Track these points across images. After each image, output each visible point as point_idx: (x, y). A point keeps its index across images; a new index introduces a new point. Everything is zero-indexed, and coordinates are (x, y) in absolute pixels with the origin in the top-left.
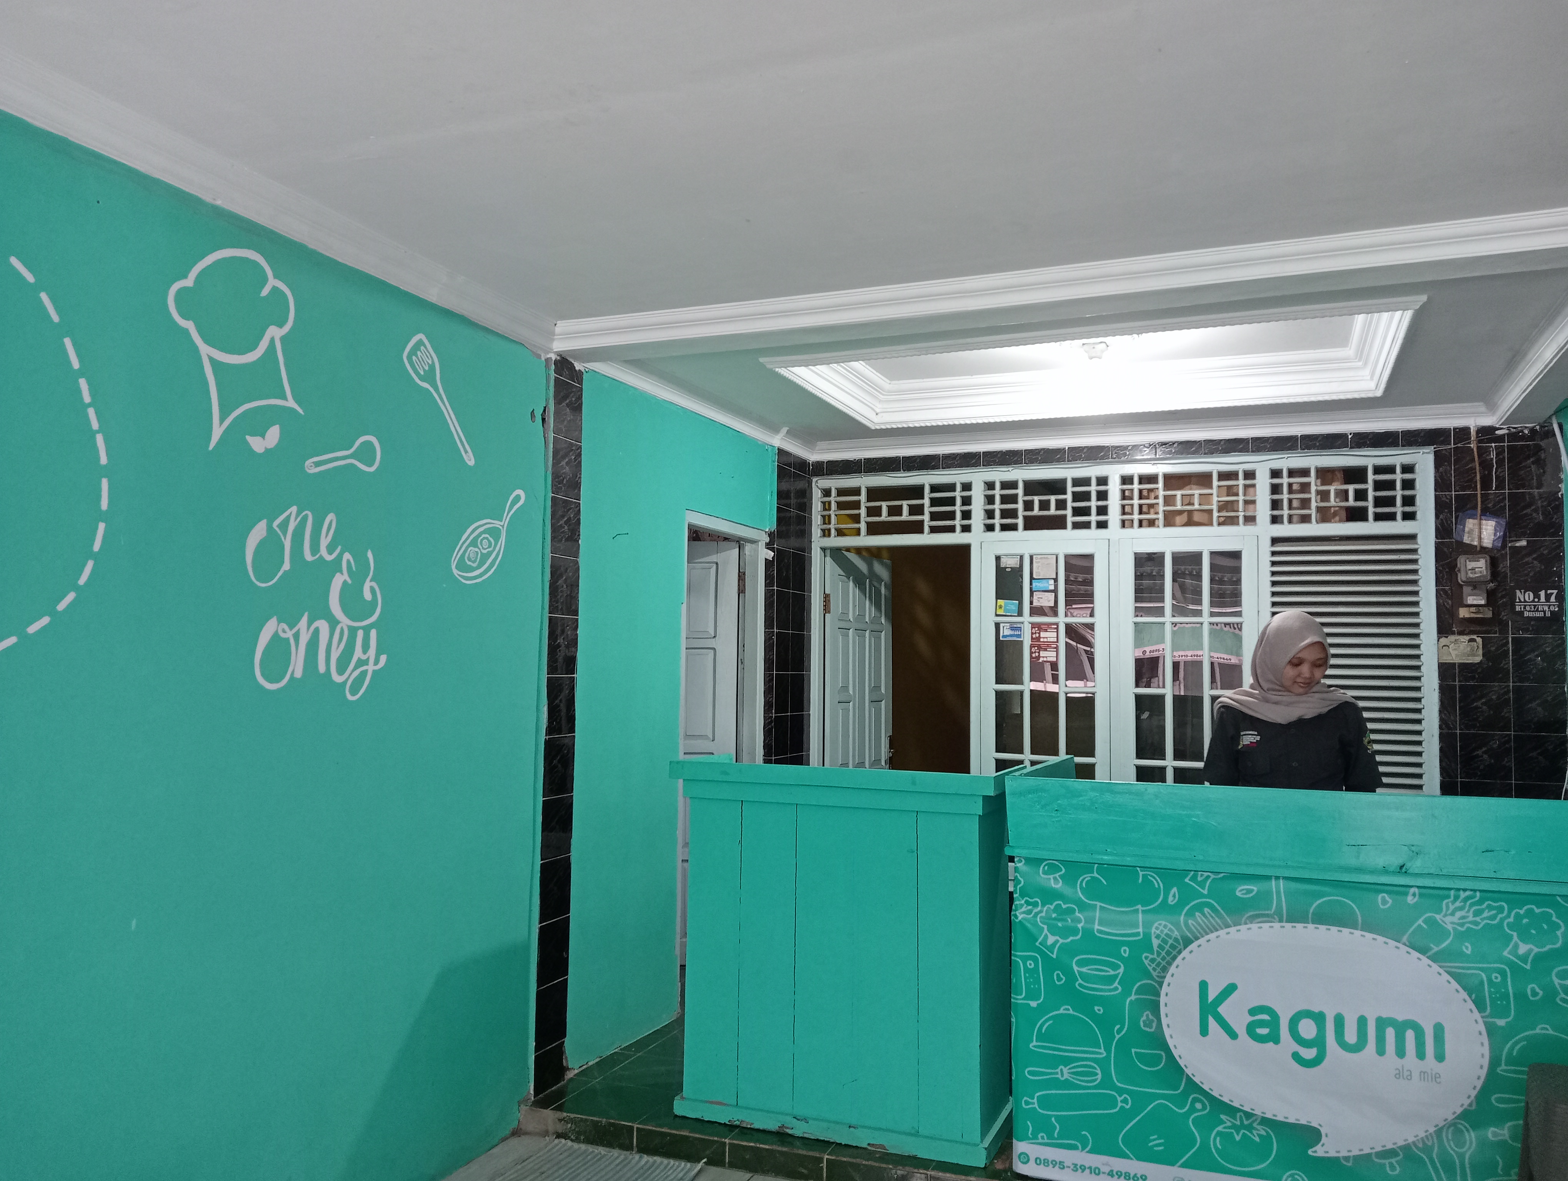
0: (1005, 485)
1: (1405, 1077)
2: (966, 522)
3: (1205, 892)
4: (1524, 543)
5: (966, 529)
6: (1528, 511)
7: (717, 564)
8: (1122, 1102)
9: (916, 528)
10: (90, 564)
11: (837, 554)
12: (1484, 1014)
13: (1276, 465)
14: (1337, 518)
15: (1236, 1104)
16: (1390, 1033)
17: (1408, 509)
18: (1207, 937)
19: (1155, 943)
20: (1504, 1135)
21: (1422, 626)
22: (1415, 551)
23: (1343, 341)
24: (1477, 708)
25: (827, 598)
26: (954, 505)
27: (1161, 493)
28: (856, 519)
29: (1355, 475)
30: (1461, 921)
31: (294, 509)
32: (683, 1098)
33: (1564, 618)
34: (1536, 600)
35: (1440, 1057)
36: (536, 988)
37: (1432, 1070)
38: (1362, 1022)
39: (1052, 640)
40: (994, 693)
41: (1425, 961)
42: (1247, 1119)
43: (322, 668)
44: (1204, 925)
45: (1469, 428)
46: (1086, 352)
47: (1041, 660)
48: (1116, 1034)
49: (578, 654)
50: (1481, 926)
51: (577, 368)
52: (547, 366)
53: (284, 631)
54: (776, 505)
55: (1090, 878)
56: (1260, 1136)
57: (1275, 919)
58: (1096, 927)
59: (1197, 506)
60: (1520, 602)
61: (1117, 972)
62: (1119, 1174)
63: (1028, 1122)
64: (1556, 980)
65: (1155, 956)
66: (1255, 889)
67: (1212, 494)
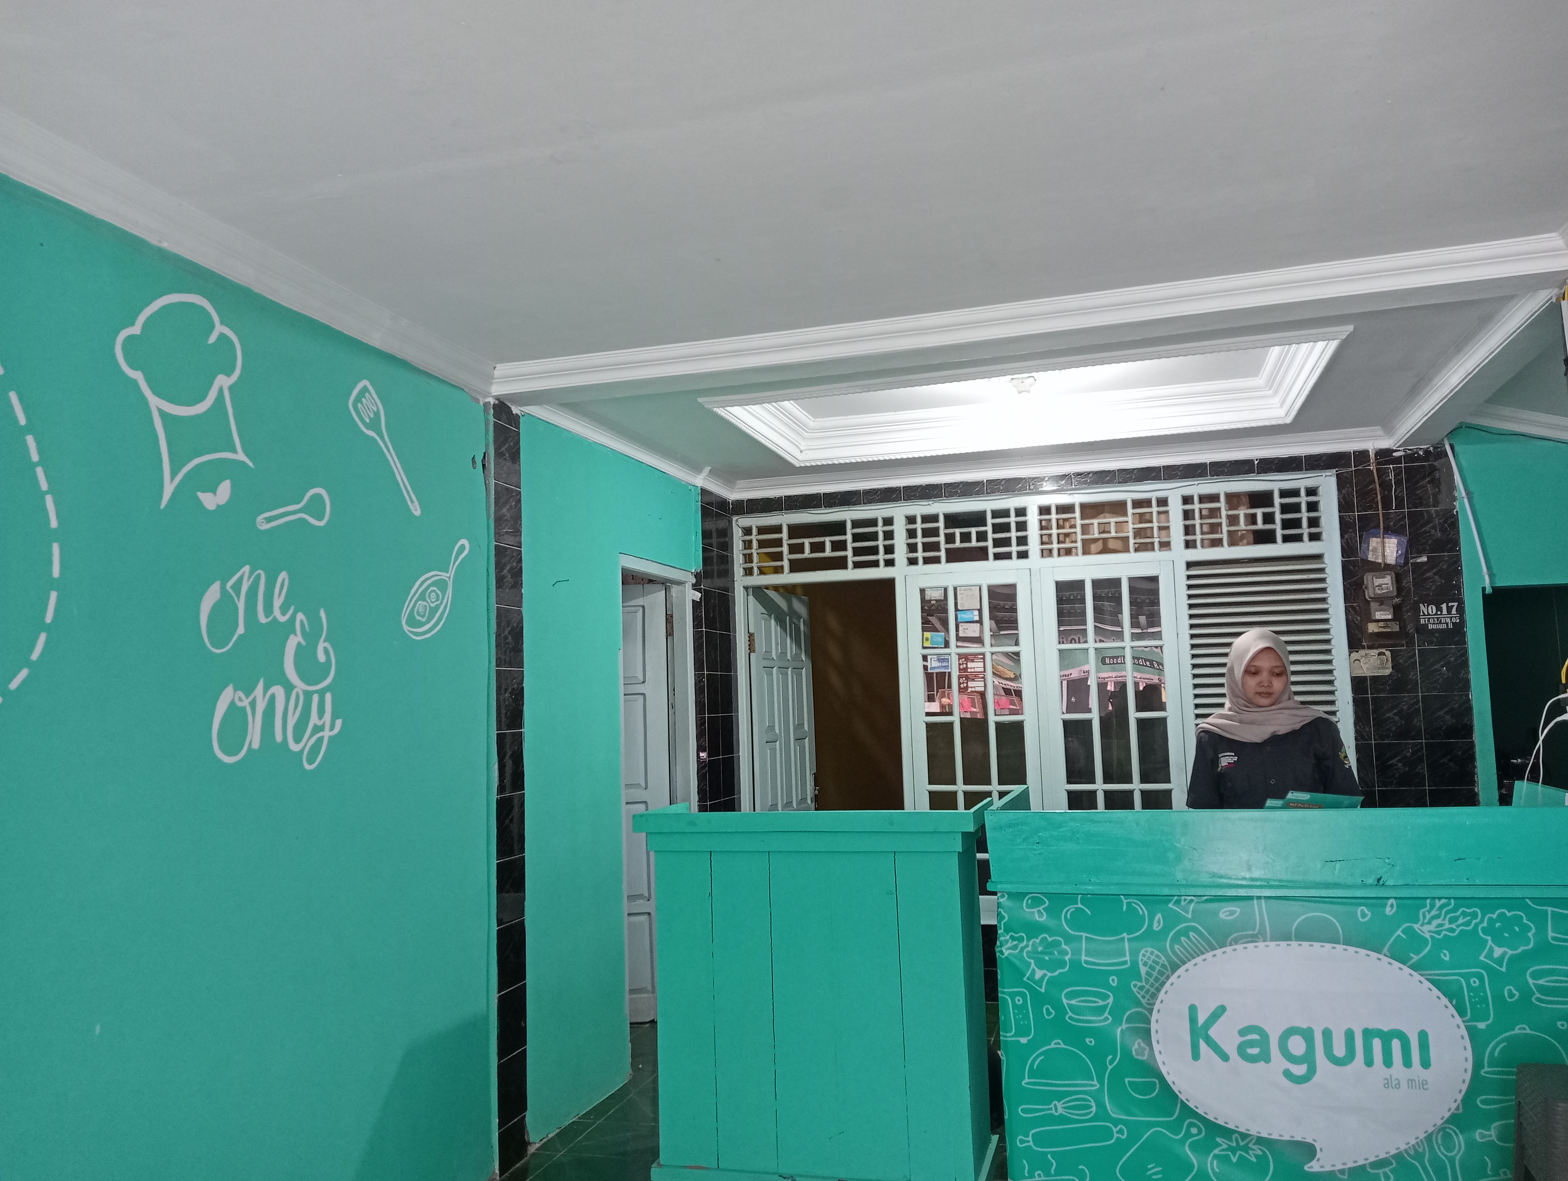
0: (926, 519)
1: (1393, 1086)
2: (889, 557)
3: (1189, 916)
4: (1424, 559)
5: (890, 563)
6: (1427, 528)
7: (643, 607)
8: (1119, 1133)
9: (840, 564)
10: (43, 637)
11: (758, 592)
12: (1465, 1019)
13: (1187, 491)
14: (1245, 541)
15: (1231, 1126)
16: (1377, 1044)
17: (1313, 530)
18: (1193, 962)
19: (1143, 970)
20: (1490, 1136)
21: (1333, 642)
22: (1322, 570)
23: (1254, 370)
24: (1389, 718)
25: (751, 637)
26: (877, 540)
27: (1079, 522)
28: (779, 557)
29: (1261, 499)
30: (1438, 929)
31: (246, 569)
32: (660, 1165)
33: (1465, 629)
34: (1439, 613)
35: (1426, 1063)
36: (497, 1061)
37: (1418, 1077)
38: (1349, 1035)
39: (979, 670)
40: (925, 725)
41: (1407, 970)
42: (1243, 1140)
43: (279, 738)
44: (1188, 948)
45: (1368, 451)
46: (1014, 386)
47: (970, 690)
48: (1108, 1064)
49: (524, 708)
50: (1457, 932)
51: (514, 412)
52: (486, 411)
53: (240, 700)
54: (701, 545)
55: (1074, 909)
56: (1256, 1156)
57: (1259, 938)
58: (1084, 958)
59: (1113, 534)
60: (1424, 615)
61: (1107, 1002)
63: (1024, 1161)
64: (1531, 981)
65: (1144, 983)
66: (1238, 911)
67: (1127, 522)
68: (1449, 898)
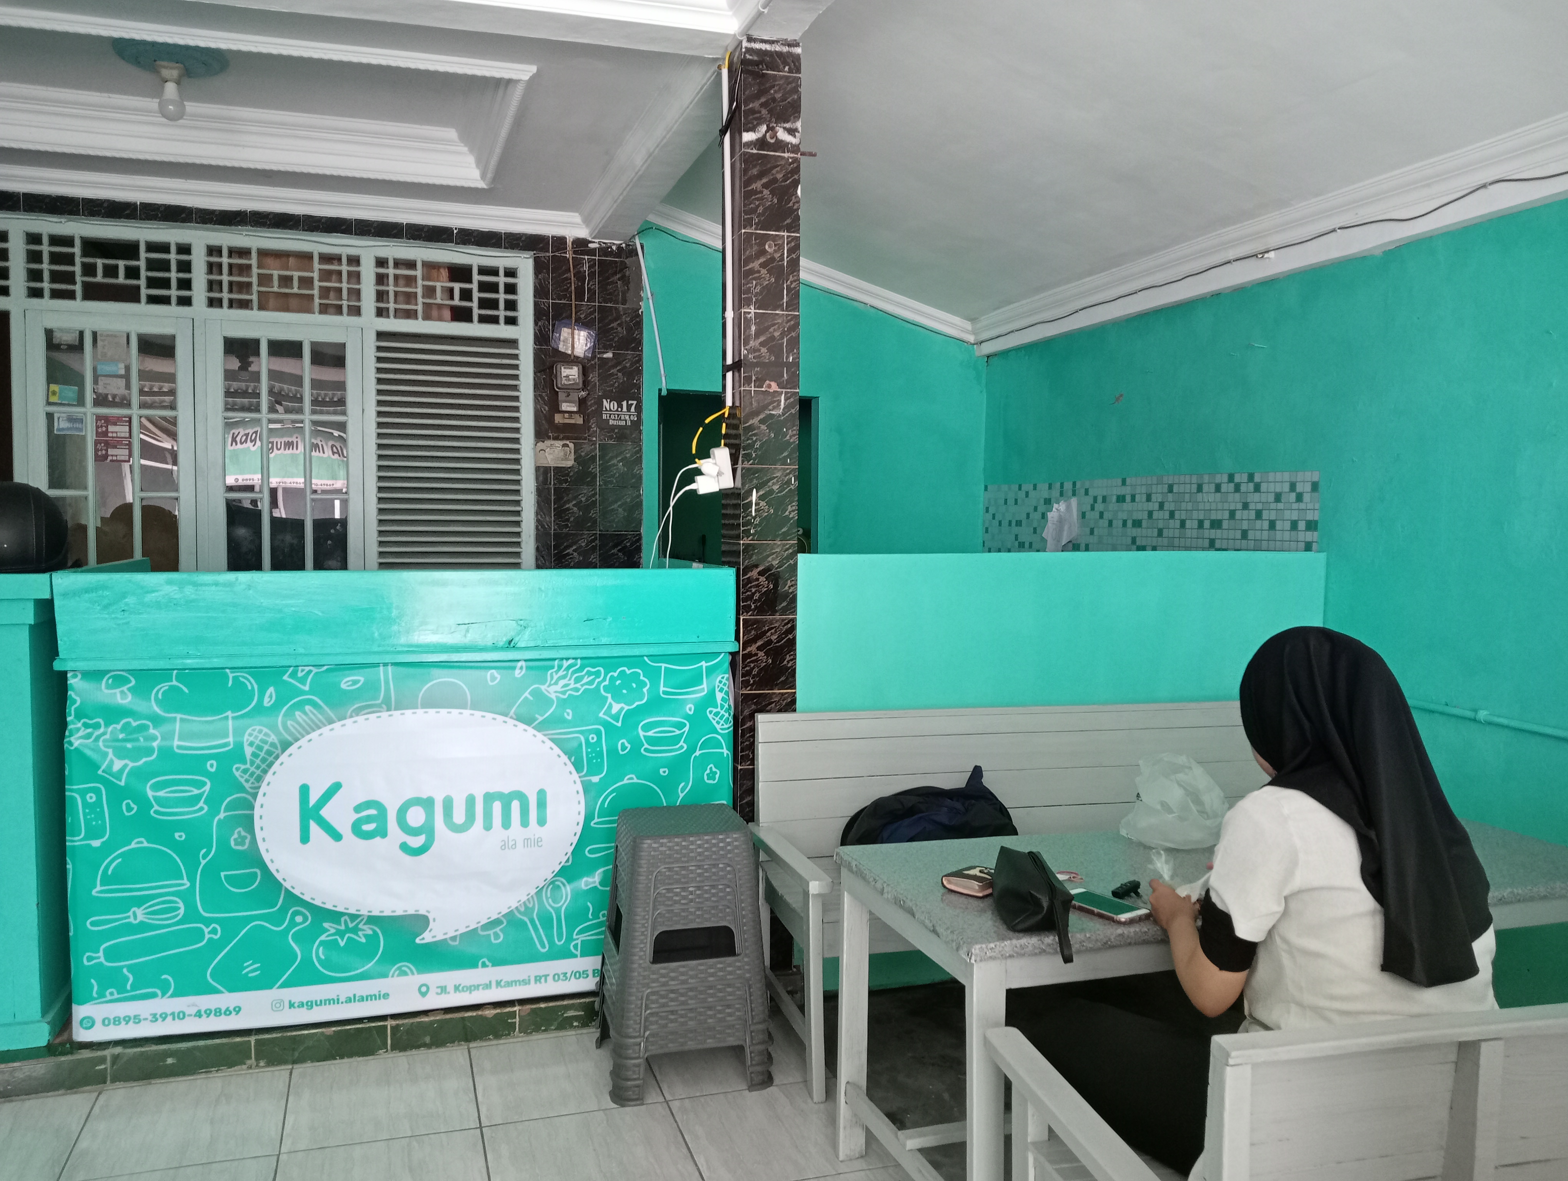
0: (56, 240)
2: (3, 282)
3: (307, 688)
4: (609, 355)
5: (4, 291)
6: (614, 325)
8: (211, 933)
12: (581, 775)
13: (383, 253)
14: (442, 317)
15: (340, 909)
16: (497, 807)
17: (510, 313)
18: (308, 737)
19: (248, 751)
20: (595, 882)
21: (521, 431)
22: (515, 356)
24: (568, 509)
27: (255, 270)
29: (460, 273)
30: (563, 689)
33: (641, 427)
34: (619, 409)
38: (470, 801)
39: (123, 435)
41: (531, 731)
42: (352, 922)
44: (303, 724)
45: (566, 238)
47: (109, 459)
48: (201, 859)
50: (582, 691)
55: (167, 688)
56: (365, 936)
57: (382, 708)
58: (176, 743)
59: (295, 290)
60: (606, 410)
61: (202, 790)
62: (208, 1013)
63: (92, 981)
64: (641, 733)
65: (248, 766)
66: (362, 679)
67: (312, 278)
68: (576, 659)
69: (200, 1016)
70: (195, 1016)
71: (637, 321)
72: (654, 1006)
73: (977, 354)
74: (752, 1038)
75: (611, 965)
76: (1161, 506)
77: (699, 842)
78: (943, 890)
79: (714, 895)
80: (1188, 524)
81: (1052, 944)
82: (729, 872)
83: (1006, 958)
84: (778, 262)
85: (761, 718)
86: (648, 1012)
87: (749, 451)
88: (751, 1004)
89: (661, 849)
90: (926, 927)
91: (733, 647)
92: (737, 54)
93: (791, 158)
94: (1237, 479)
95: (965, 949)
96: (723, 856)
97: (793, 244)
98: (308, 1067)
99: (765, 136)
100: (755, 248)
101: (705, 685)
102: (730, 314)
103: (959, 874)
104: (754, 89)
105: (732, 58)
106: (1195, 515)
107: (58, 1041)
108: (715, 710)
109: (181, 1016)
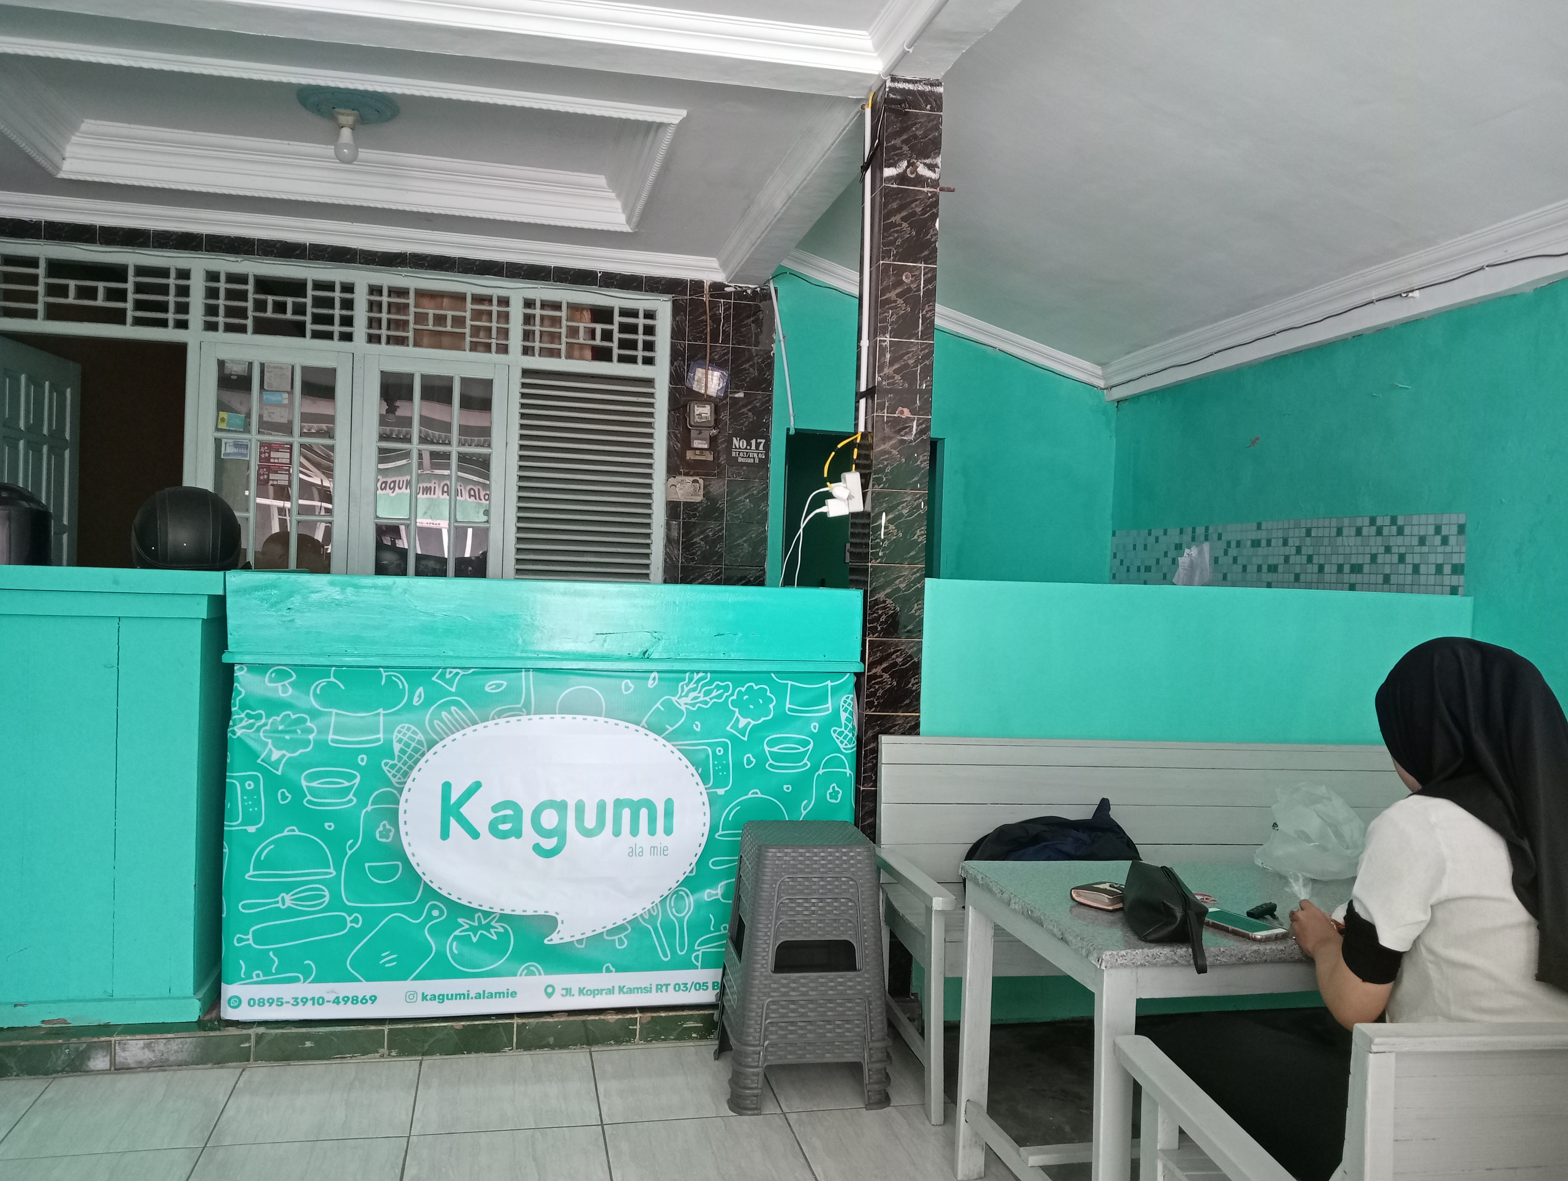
0: (232, 278)
2: (181, 317)
3: (453, 690)
4: (741, 395)
5: (182, 325)
6: (747, 366)
8: (352, 922)
9: (118, 317)
12: (708, 786)
13: (530, 294)
14: (584, 356)
15: (474, 905)
16: (626, 813)
17: (648, 354)
18: (453, 737)
19: (397, 747)
20: (718, 894)
21: (653, 467)
22: (651, 395)
24: (695, 543)
26: (167, 294)
27: (412, 309)
28: (31, 297)
30: (693, 702)
33: (768, 465)
34: (748, 447)
38: (601, 807)
39: (284, 461)
41: (662, 741)
42: (485, 918)
44: (450, 725)
45: (703, 282)
47: (271, 482)
48: (347, 850)
50: (710, 704)
55: (325, 683)
56: (497, 933)
57: (523, 711)
58: (331, 736)
59: (449, 328)
60: (736, 448)
61: (352, 783)
62: (346, 1000)
63: (241, 962)
64: (767, 749)
65: (396, 762)
66: (505, 683)
67: (465, 317)
68: (706, 672)
69: (338, 1003)
70: (334, 1002)
71: (768, 363)
72: (773, 1015)
73: (1108, 398)
74: (870, 1056)
75: (733, 974)
76: (1299, 550)
77: (822, 854)
78: (1073, 903)
79: (836, 908)
80: (1327, 568)
81: (1185, 956)
82: (851, 886)
83: (1137, 967)
84: (915, 292)
85: (884, 739)
86: (768, 1021)
87: (880, 475)
88: (870, 1021)
89: (785, 858)
90: (1055, 935)
91: (859, 668)
92: (881, 93)
93: (930, 192)
94: (1379, 522)
95: (1095, 955)
96: (846, 870)
97: (930, 275)
98: (437, 1059)
99: (905, 171)
100: (892, 278)
101: (829, 705)
102: (865, 343)
103: (1089, 888)
104: (897, 127)
105: (875, 97)
106: (1334, 559)
107: (207, 1017)
108: (839, 730)
109: (320, 1001)
